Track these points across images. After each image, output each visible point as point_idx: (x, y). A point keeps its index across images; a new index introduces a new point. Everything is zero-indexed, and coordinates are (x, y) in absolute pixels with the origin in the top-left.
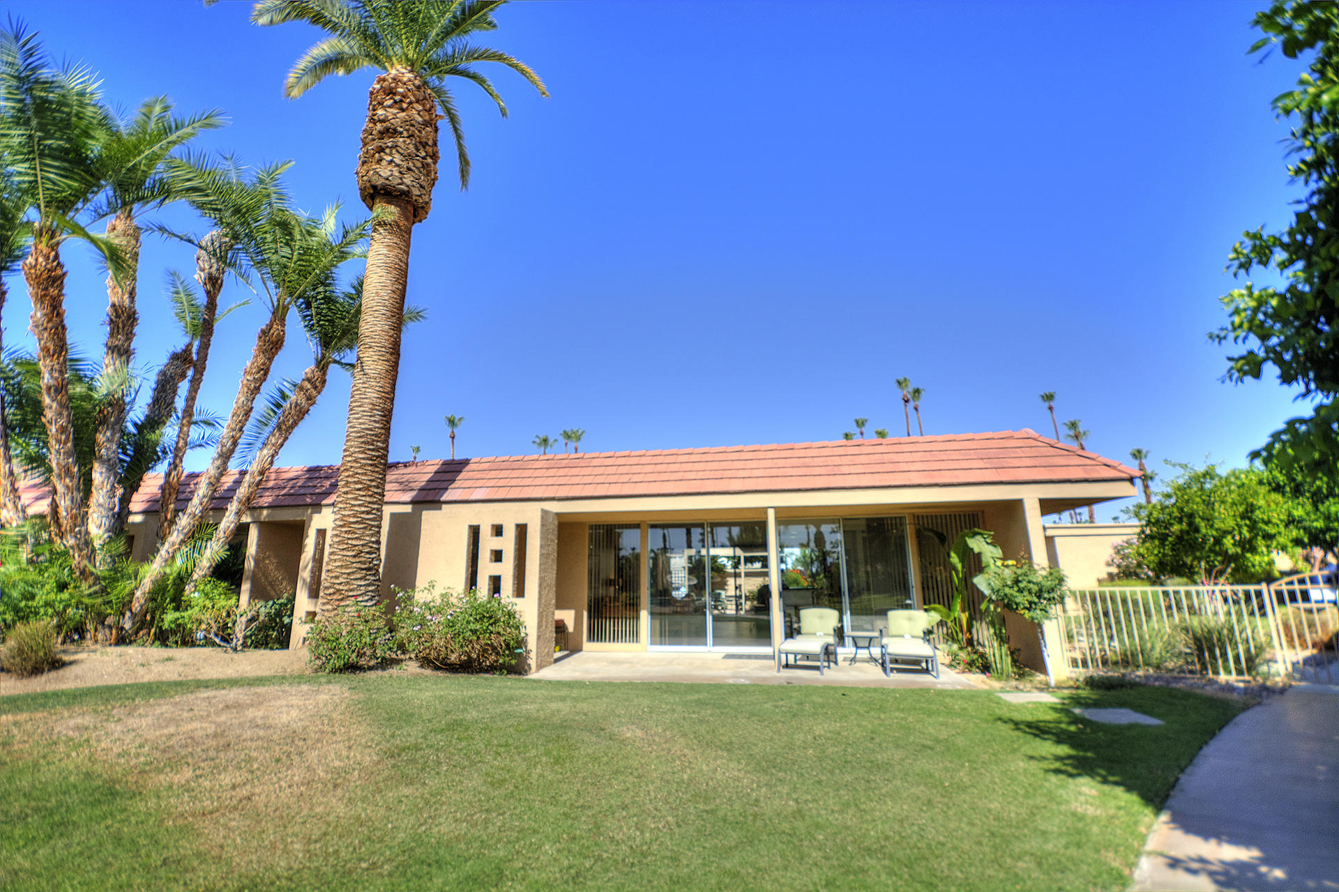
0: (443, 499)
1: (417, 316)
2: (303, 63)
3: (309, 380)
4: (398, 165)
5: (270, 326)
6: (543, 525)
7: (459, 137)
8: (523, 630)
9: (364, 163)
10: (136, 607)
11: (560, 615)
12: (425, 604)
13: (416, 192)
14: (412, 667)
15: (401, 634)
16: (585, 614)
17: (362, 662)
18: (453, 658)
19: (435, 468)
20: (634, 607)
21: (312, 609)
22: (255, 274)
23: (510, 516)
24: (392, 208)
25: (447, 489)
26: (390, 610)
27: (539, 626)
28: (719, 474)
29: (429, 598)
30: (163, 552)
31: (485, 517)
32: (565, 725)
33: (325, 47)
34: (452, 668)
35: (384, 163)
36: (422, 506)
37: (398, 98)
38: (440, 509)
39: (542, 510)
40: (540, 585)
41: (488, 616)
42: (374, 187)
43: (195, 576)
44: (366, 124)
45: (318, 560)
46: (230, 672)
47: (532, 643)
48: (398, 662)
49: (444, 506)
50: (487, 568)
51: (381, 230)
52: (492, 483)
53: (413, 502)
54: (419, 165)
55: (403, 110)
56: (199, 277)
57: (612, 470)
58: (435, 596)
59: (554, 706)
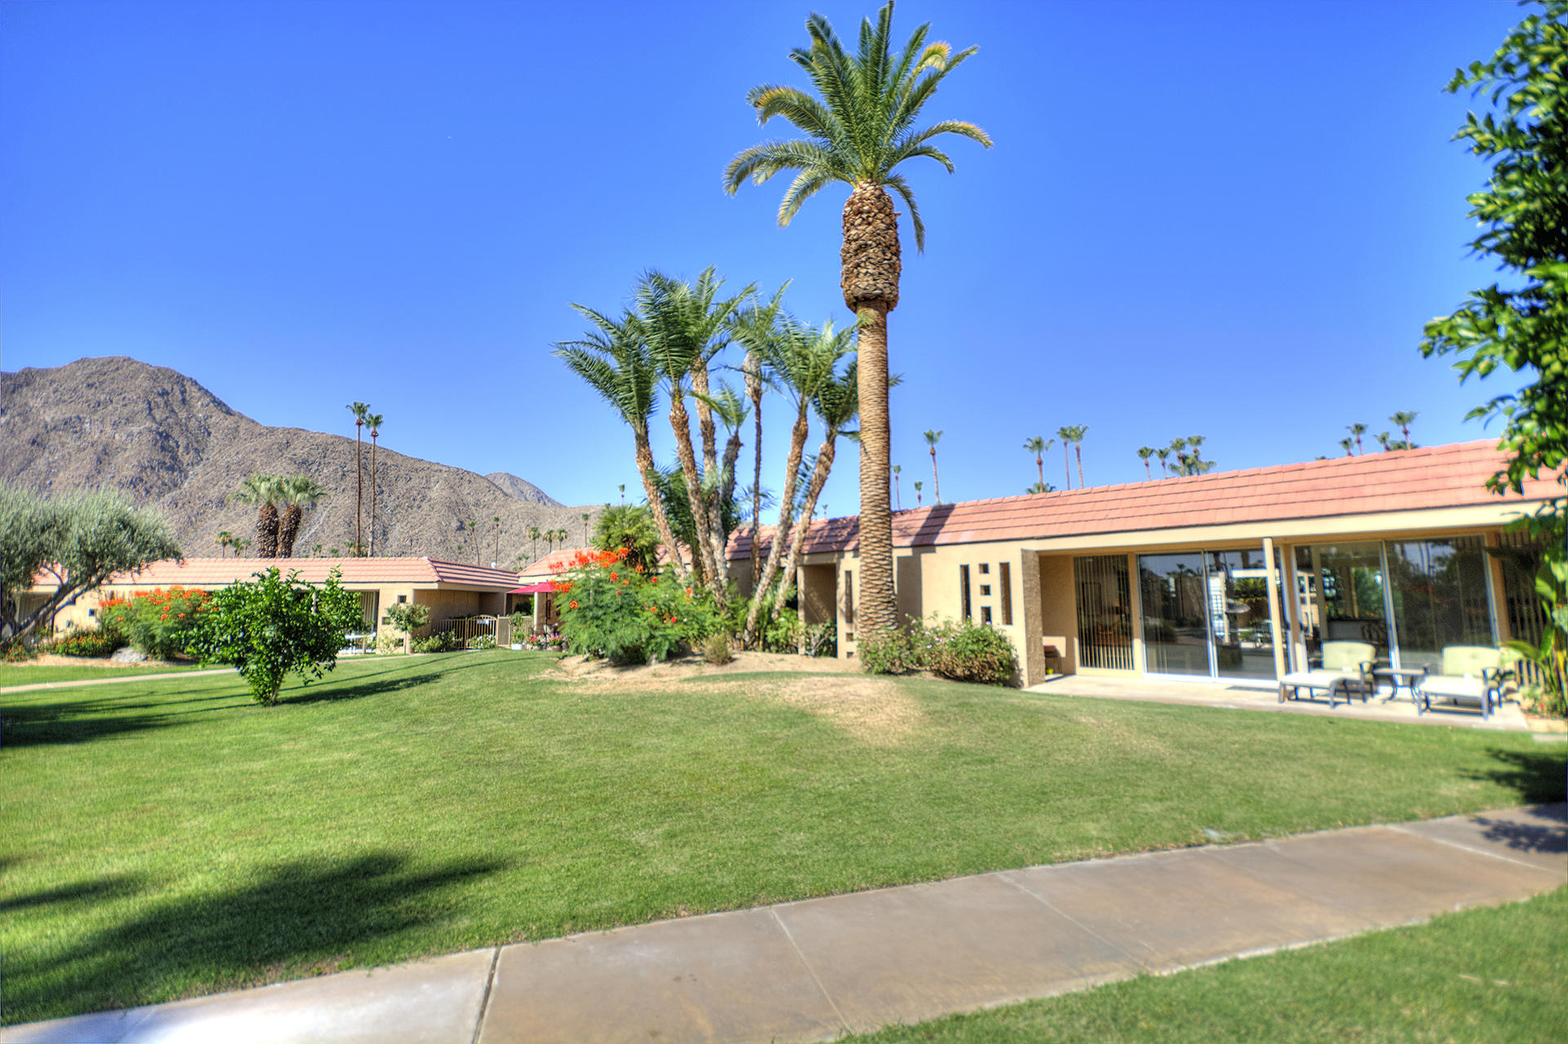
0: (936, 542)
1: (897, 381)
2: (789, 195)
3: (824, 454)
4: (872, 275)
5: (799, 423)
6: (1024, 563)
7: (912, 206)
8: (1013, 652)
9: (846, 279)
10: (750, 627)
11: (1048, 641)
12: (934, 629)
13: (887, 291)
14: (929, 676)
15: (918, 651)
16: (1076, 641)
17: (893, 670)
18: (959, 672)
19: (926, 515)
20: (1128, 634)
21: (849, 631)
22: (784, 386)
23: (994, 555)
24: (872, 312)
25: (937, 533)
26: (907, 633)
27: (1028, 649)
28: (1204, 505)
29: (935, 625)
30: (759, 591)
31: (973, 556)
32: (1038, 711)
33: (802, 178)
34: (958, 679)
35: (861, 275)
36: (921, 549)
37: (864, 216)
38: (934, 551)
39: (1023, 550)
40: (1026, 615)
41: (982, 639)
42: (856, 298)
43: (777, 607)
44: (844, 245)
45: (849, 594)
46: (817, 669)
47: (1023, 663)
48: (918, 671)
49: (938, 548)
50: (978, 601)
51: (865, 331)
52: (977, 526)
53: (913, 546)
54: (887, 267)
55: (869, 224)
56: (749, 391)
57: (1087, 507)
58: (939, 623)
59: (1032, 701)
